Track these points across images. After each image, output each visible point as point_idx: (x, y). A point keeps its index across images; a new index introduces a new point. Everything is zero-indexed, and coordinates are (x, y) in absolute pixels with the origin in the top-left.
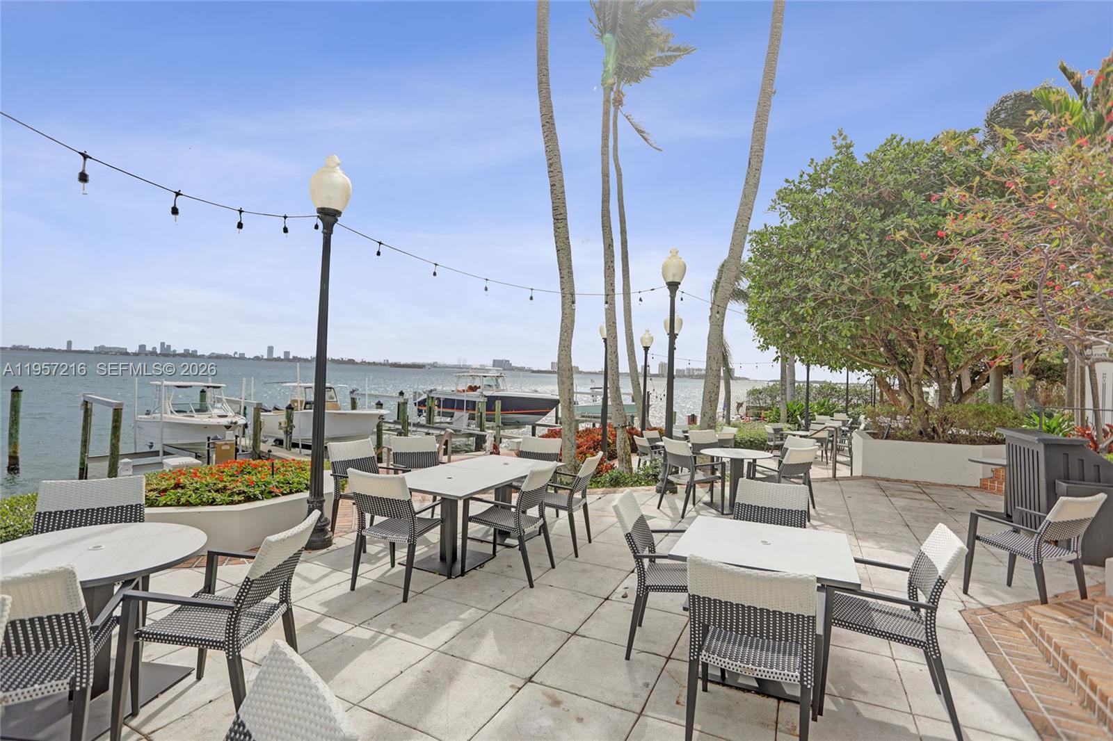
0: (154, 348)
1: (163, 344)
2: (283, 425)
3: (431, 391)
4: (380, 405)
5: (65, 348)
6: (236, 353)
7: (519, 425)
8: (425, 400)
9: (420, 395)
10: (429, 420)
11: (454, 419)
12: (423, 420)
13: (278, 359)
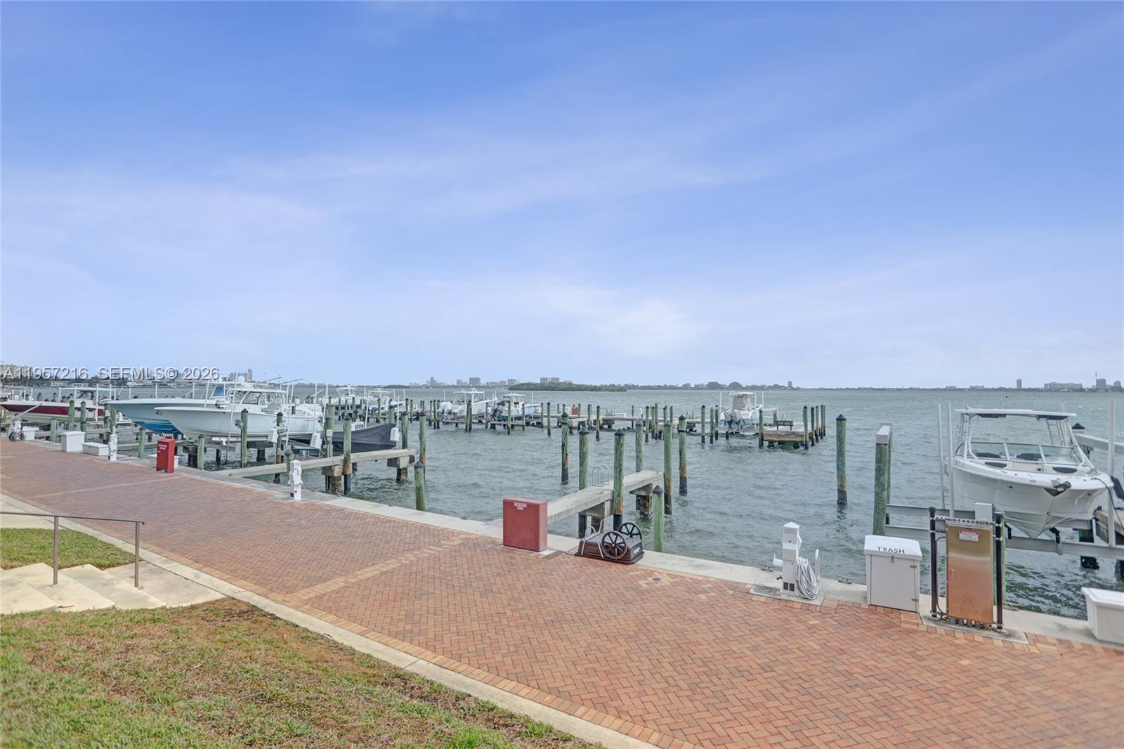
0: (1118, 383)
5: (1015, 386)
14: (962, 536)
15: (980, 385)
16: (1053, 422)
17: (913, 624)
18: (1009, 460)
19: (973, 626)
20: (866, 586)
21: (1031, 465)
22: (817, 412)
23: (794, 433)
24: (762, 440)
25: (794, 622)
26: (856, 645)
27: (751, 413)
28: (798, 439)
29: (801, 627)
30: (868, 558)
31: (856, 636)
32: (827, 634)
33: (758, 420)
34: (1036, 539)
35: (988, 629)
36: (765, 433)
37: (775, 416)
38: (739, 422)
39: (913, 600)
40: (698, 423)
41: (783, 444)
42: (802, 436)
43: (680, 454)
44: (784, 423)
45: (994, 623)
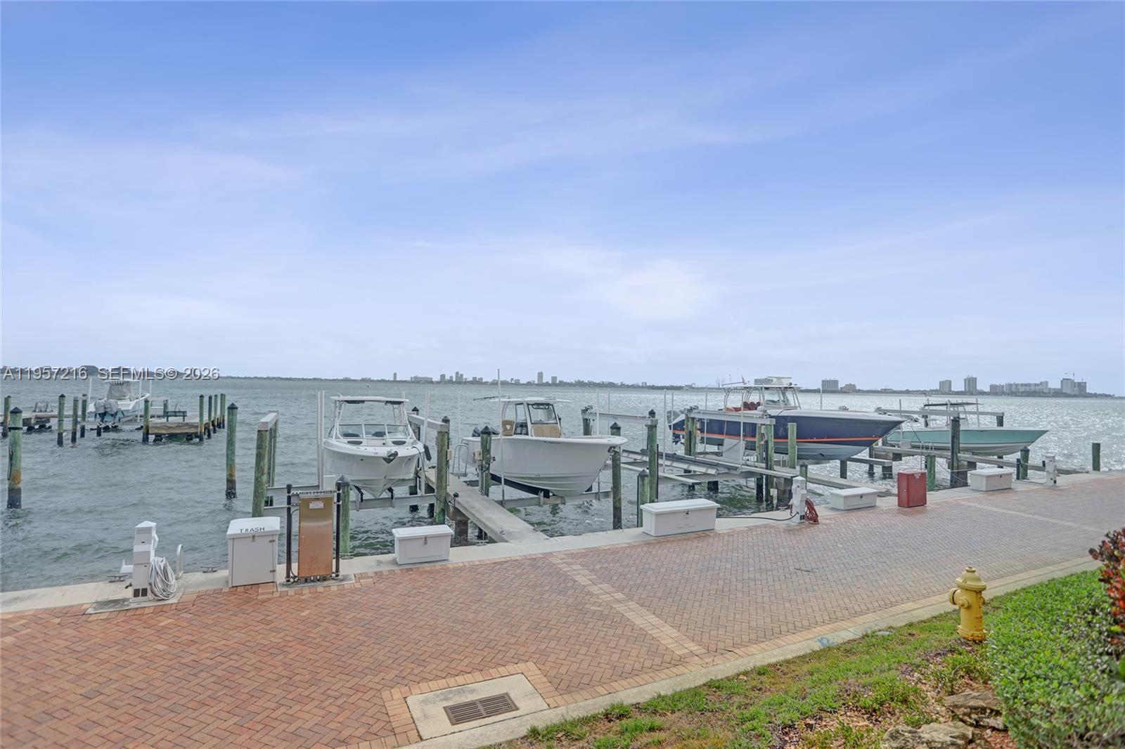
0: (451, 377)
1: (457, 373)
2: (477, 457)
3: (691, 410)
4: (616, 429)
5: (392, 379)
6: (512, 379)
7: (821, 458)
8: (682, 422)
9: (676, 415)
10: (689, 450)
11: (724, 448)
12: (681, 451)
13: (547, 384)
14: (312, 506)
15: (368, 377)
16: (395, 406)
17: (268, 593)
18: (364, 438)
19: (318, 580)
20: (227, 571)
21: (379, 441)
22: (216, 401)
23: (187, 424)
24: (147, 434)
25: (142, 630)
26: (208, 631)
27: (133, 403)
28: (192, 431)
29: (150, 631)
30: (230, 543)
31: (211, 622)
32: (178, 631)
33: (143, 410)
34: (379, 499)
35: (329, 579)
36: (150, 425)
37: (165, 406)
38: (116, 414)
39: (271, 571)
40: (54, 417)
41: (173, 437)
42: (197, 427)
43: (11, 458)
44: (175, 414)
45: (333, 573)
